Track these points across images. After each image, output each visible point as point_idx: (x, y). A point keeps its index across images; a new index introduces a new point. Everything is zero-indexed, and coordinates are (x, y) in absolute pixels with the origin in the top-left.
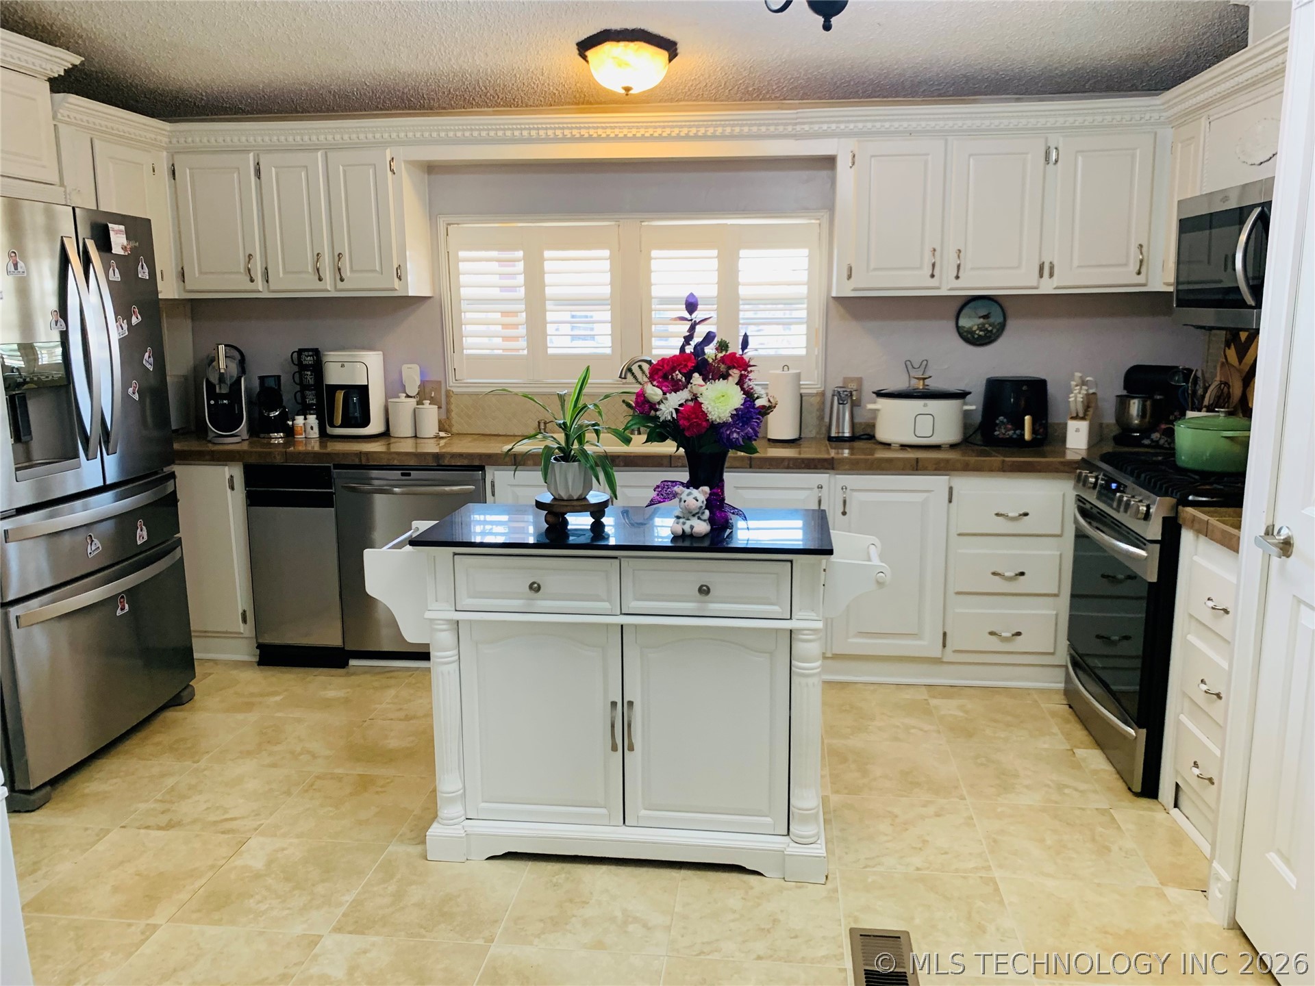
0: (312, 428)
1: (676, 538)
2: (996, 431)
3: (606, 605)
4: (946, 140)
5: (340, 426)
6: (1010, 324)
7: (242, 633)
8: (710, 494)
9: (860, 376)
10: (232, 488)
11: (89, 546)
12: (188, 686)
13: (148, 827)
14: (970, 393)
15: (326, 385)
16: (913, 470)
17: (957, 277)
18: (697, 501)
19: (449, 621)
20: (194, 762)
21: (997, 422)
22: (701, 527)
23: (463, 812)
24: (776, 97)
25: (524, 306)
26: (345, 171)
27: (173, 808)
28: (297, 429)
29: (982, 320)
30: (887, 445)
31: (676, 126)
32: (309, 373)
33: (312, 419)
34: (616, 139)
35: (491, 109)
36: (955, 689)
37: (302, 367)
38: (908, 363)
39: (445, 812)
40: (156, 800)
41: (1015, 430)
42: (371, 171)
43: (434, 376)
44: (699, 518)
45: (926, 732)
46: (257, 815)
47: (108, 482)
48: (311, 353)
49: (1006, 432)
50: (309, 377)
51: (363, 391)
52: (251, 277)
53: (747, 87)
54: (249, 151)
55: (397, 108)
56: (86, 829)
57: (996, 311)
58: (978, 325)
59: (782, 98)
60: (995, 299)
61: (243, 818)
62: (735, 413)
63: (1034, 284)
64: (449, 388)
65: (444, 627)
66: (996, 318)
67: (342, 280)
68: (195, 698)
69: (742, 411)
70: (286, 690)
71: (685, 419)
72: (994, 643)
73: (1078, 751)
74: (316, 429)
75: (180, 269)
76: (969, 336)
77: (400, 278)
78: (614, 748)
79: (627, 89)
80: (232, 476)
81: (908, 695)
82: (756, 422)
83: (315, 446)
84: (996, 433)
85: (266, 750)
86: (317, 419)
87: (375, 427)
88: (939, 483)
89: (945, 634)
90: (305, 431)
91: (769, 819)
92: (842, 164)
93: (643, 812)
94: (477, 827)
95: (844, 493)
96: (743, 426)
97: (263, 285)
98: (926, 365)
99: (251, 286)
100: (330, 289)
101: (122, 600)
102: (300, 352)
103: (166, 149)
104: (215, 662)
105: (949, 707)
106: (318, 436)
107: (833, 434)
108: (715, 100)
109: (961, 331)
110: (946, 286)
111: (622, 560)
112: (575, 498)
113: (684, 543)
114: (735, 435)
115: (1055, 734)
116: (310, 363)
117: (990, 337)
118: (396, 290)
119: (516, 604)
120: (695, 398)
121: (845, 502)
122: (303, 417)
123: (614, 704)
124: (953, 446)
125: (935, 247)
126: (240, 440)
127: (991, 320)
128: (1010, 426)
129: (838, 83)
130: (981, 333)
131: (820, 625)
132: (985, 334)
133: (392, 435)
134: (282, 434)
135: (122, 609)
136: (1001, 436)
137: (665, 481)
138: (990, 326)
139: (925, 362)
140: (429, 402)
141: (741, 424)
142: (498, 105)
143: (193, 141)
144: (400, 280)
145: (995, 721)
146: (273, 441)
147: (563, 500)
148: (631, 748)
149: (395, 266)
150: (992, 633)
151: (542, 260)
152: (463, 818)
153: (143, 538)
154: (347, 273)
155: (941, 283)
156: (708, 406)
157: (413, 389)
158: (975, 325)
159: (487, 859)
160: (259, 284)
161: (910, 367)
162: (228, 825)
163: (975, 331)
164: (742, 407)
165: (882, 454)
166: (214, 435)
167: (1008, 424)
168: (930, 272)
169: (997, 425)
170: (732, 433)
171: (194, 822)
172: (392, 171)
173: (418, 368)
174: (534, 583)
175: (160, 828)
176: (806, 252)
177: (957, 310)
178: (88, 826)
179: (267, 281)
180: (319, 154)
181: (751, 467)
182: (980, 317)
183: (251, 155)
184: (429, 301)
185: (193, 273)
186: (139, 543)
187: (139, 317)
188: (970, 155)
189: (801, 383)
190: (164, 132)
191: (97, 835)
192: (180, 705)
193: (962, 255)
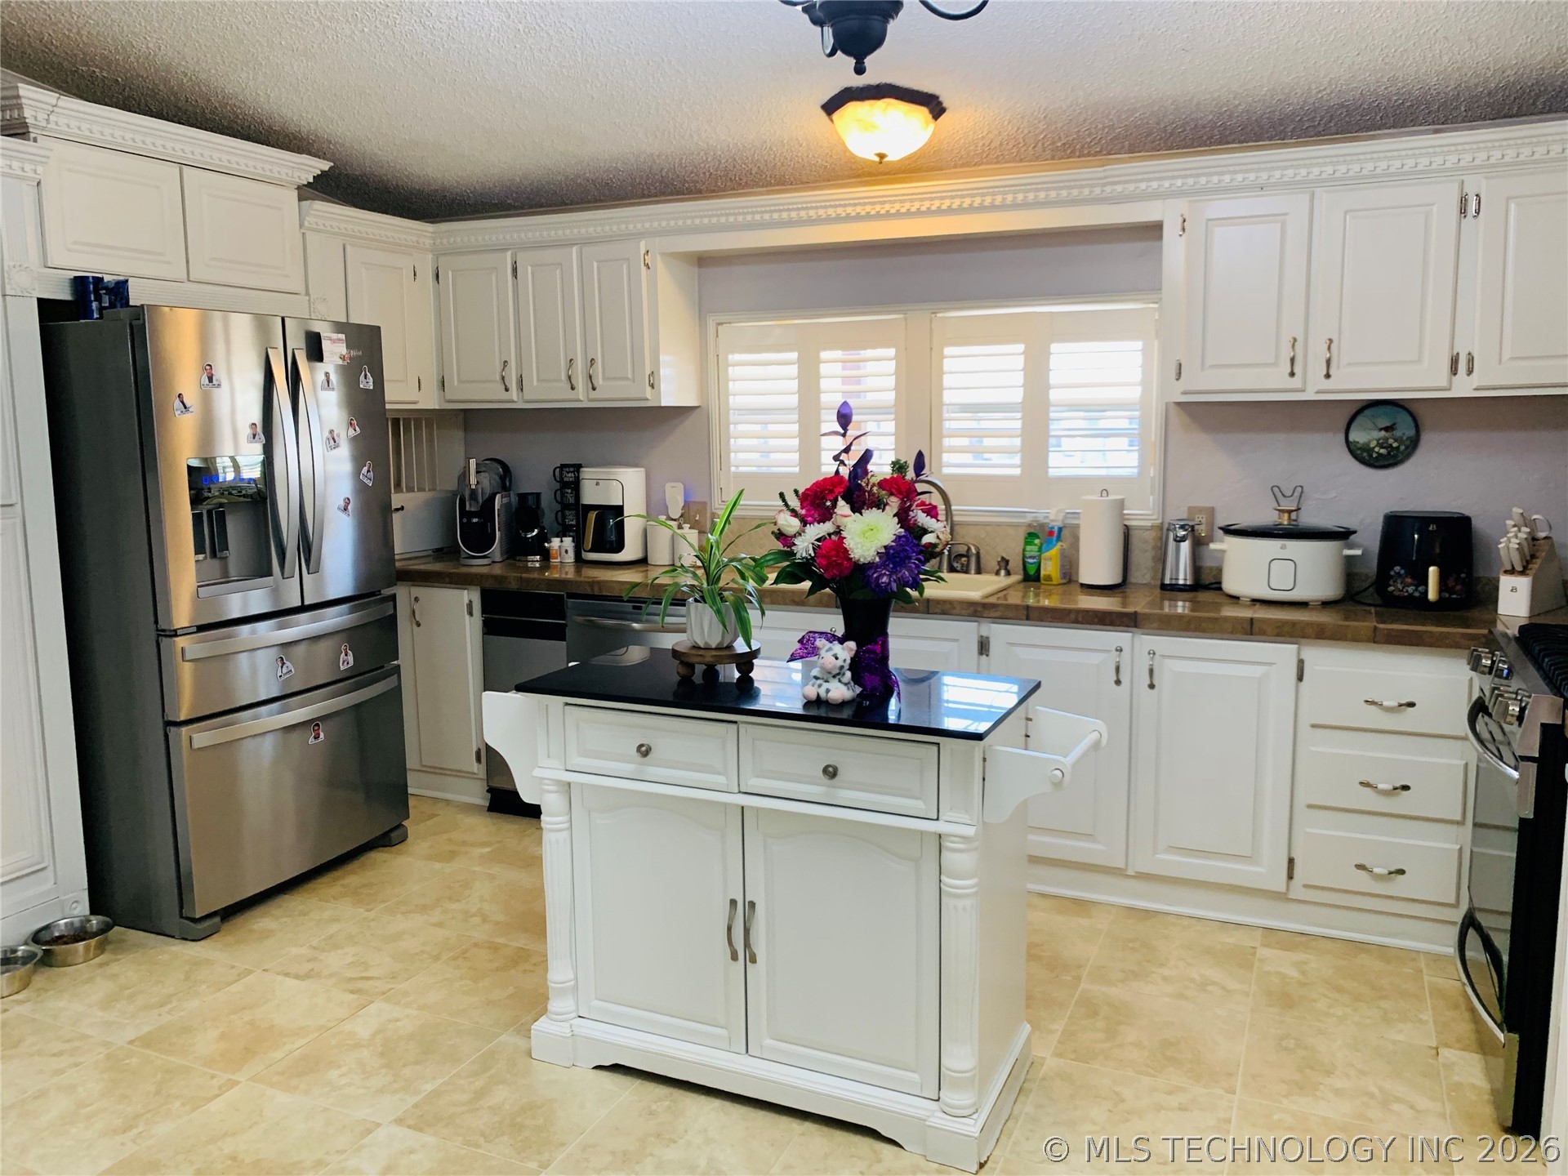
0: (566, 552)
1: (808, 704)
2: (1390, 586)
3: (721, 779)
4: (1313, 194)
5: (591, 551)
6: (1426, 438)
7: (475, 774)
8: (857, 652)
9: (1211, 505)
10: (471, 614)
11: (280, 668)
12: (400, 826)
13: (287, 975)
14: (1355, 532)
15: (583, 505)
16: (1247, 634)
17: (1328, 376)
18: (837, 658)
19: (559, 783)
20: (367, 910)
21: (1392, 573)
22: (840, 691)
23: (574, 1008)
24: (1096, 152)
25: (797, 416)
26: (598, 268)
27: (321, 958)
28: (553, 552)
29: (1383, 433)
30: (1235, 598)
31: (968, 195)
32: (569, 491)
33: (568, 542)
34: (888, 216)
35: (765, 189)
36: (1304, 939)
37: (564, 485)
38: (1276, 489)
39: (554, 1005)
40: (311, 945)
41: (1417, 586)
42: (625, 267)
43: (698, 497)
44: (840, 681)
45: (1228, 991)
46: (393, 978)
47: (307, 602)
48: (572, 469)
49: (1403, 588)
50: (569, 495)
51: (619, 510)
52: (506, 386)
53: (1053, 143)
54: (505, 250)
55: (664, 194)
56: (233, 967)
57: (1404, 420)
58: (1378, 440)
59: (1105, 152)
60: (1402, 403)
61: (377, 978)
62: (883, 550)
63: (1444, 383)
64: (714, 511)
65: (552, 788)
66: (1405, 430)
67: (594, 389)
68: (408, 839)
69: (894, 550)
70: (499, 842)
71: (824, 557)
72: (1362, 882)
73: (1445, 1053)
74: (571, 554)
75: (441, 376)
76: (1365, 454)
77: (652, 386)
78: (734, 957)
79: (882, 156)
80: (470, 601)
81: (1231, 939)
82: (914, 563)
83: (570, 573)
84: (1391, 588)
85: (442, 906)
86: (573, 541)
87: (630, 552)
88: (1283, 654)
89: (1291, 861)
90: (560, 555)
91: (915, 1077)
92: (1170, 232)
93: (768, 1042)
94: (586, 1028)
95: (1152, 659)
96: (894, 567)
97: (518, 394)
98: (1302, 492)
99: (505, 396)
100: (582, 399)
101: (316, 728)
102: (563, 467)
103: (432, 251)
104: (448, 802)
105: (1281, 963)
106: (572, 560)
107: (1167, 582)
108: (1021, 160)
109: (1352, 448)
110: (1313, 388)
111: (741, 725)
112: (714, 646)
113: (818, 711)
114: (885, 579)
115: (1425, 1023)
116: (571, 479)
117: (1395, 456)
118: (647, 399)
119: (627, 768)
120: (838, 531)
121: (1151, 672)
122: (559, 539)
123: (733, 902)
124: (1326, 604)
125: (1295, 336)
126: (490, 562)
127: (1398, 433)
128: (1409, 580)
129: (1169, 129)
130: (1383, 451)
131: (970, 831)
132: (1389, 453)
133: (649, 562)
134: (538, 557)
135: (316, 738)
136: (1396, 593)
137: (810, 632)
138: (1396, 440)
139: (1299, 489)
140: (689, 526)
141: (891, 566)
142: (770, 184)
143: (455, 241)
144: (653, 387)
145: (1339, 990)
146: (530, 564)
147: (699, 648)
148: (753, 960)
149: (648, 372)
150: (1361, 867)
151: (818, 361)
152: (574, 1015)
153: (348, 663)
154: (599, 381)
155: (1305, 382)
156: (851, 541)
157: (676, 513)
158: (1372, 440)
159: (593, 1068)
160: (514, 393)
161: (1279, 495)
162: (361, 985)
163: (1374, 448)
164: (893, 544)
165: (1229, 612)
166: (466, 556)
167: (1406, 576)
168: (1289, 370)
169: (1392, 577)
170: (882, 575)
171: (331, 975)
172: (647, 266)
173: (682, 486)
174: (642, 746)
175: (297, 977)
176: (1139, 345)
177: (1347, 420)
178: (235, 964)
179: (522, 390)
180: (574, 249)
181: (1027, 619)
182: (1381, 430)
183: (509, 253)
184: (698, 410)
185: (453, 381)
186: (342, 668)
187: (357, 429)
188: (1346, 212)
189: (1125, 512)
190: (426, 234)
191: (239, 975)
192: (386, 846)
193: (1333, 346)
